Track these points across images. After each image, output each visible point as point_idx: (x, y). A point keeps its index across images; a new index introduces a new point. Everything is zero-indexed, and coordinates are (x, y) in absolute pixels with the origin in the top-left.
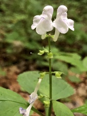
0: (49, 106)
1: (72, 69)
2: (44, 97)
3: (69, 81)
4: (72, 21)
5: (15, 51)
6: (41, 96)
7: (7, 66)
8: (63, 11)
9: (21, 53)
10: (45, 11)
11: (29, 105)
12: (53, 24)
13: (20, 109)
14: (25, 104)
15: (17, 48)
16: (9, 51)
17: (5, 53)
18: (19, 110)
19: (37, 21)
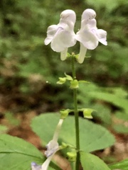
0: (75, 160)
1: (118, 114)
2: (68, 147)
3: (113, 132)
4: (103, 32)
5: (33, 89)
6: (63, 146)
7: (22, 112)
8: (90, 17)
9: (42, 92)
10: (63, 17)
11: (46, 158)
12: (76, 37)
13: (33, 164)
14: (39, 158)
15: (36, 84)
16: (23, 89)
17: (18, 92)
18: (31, 166)
19: (52, 33)
